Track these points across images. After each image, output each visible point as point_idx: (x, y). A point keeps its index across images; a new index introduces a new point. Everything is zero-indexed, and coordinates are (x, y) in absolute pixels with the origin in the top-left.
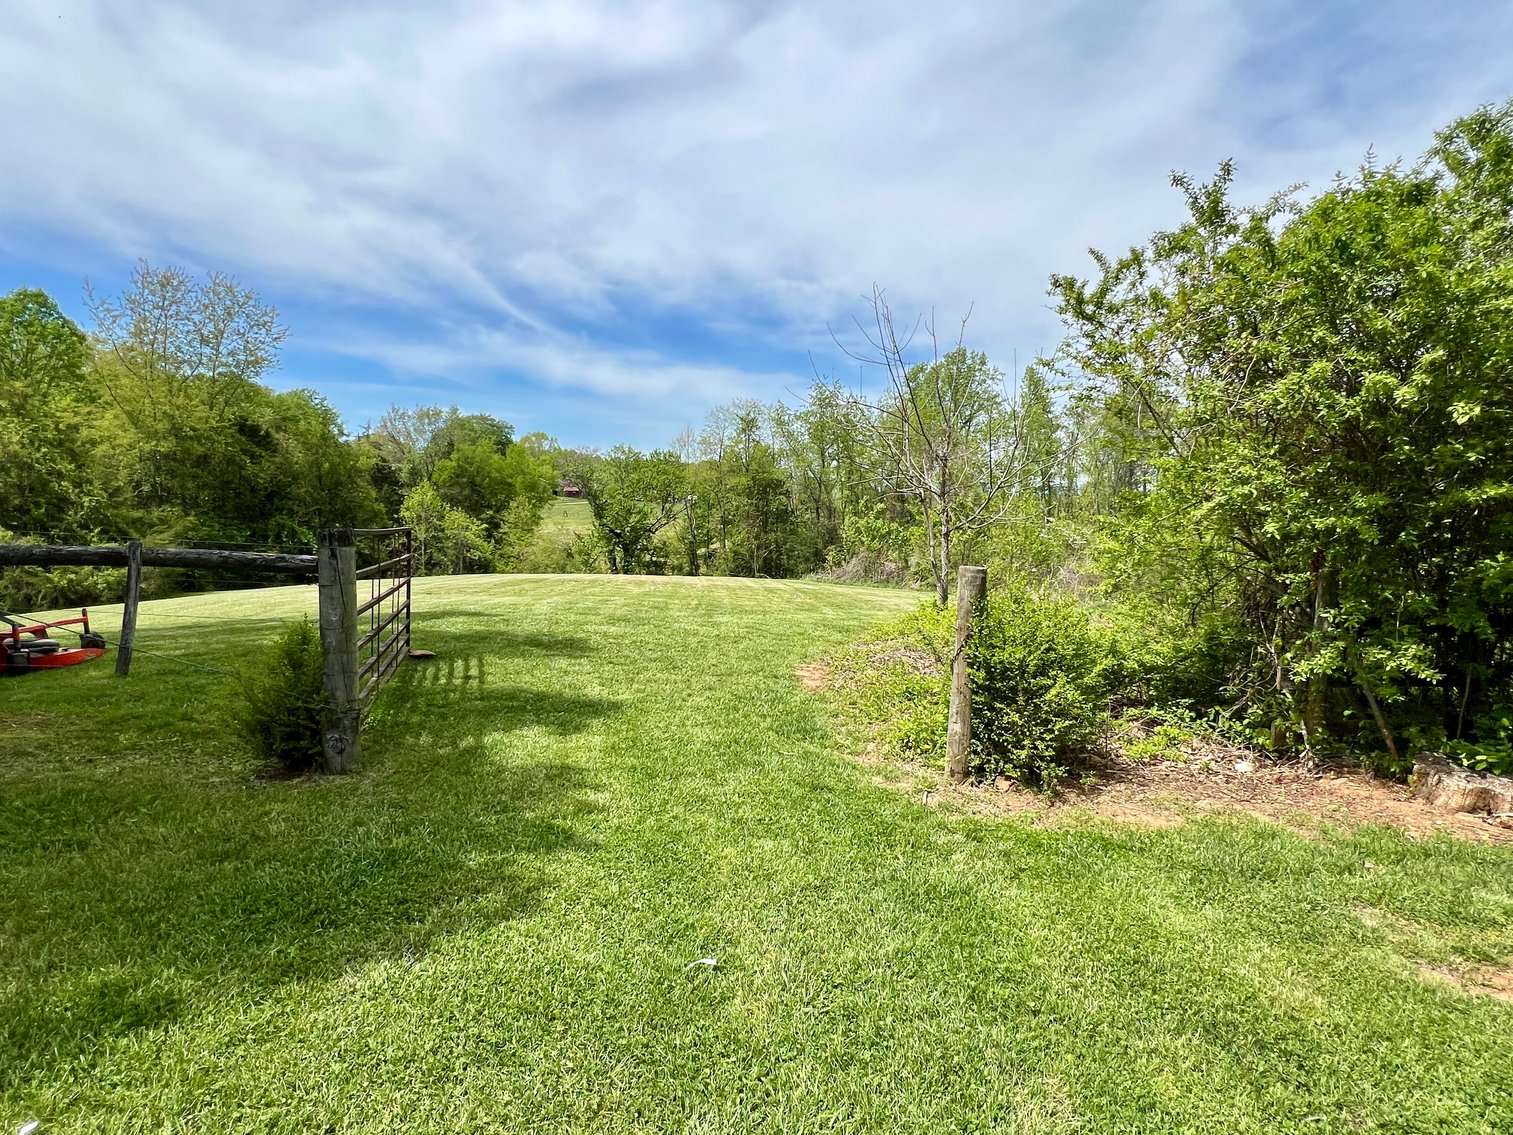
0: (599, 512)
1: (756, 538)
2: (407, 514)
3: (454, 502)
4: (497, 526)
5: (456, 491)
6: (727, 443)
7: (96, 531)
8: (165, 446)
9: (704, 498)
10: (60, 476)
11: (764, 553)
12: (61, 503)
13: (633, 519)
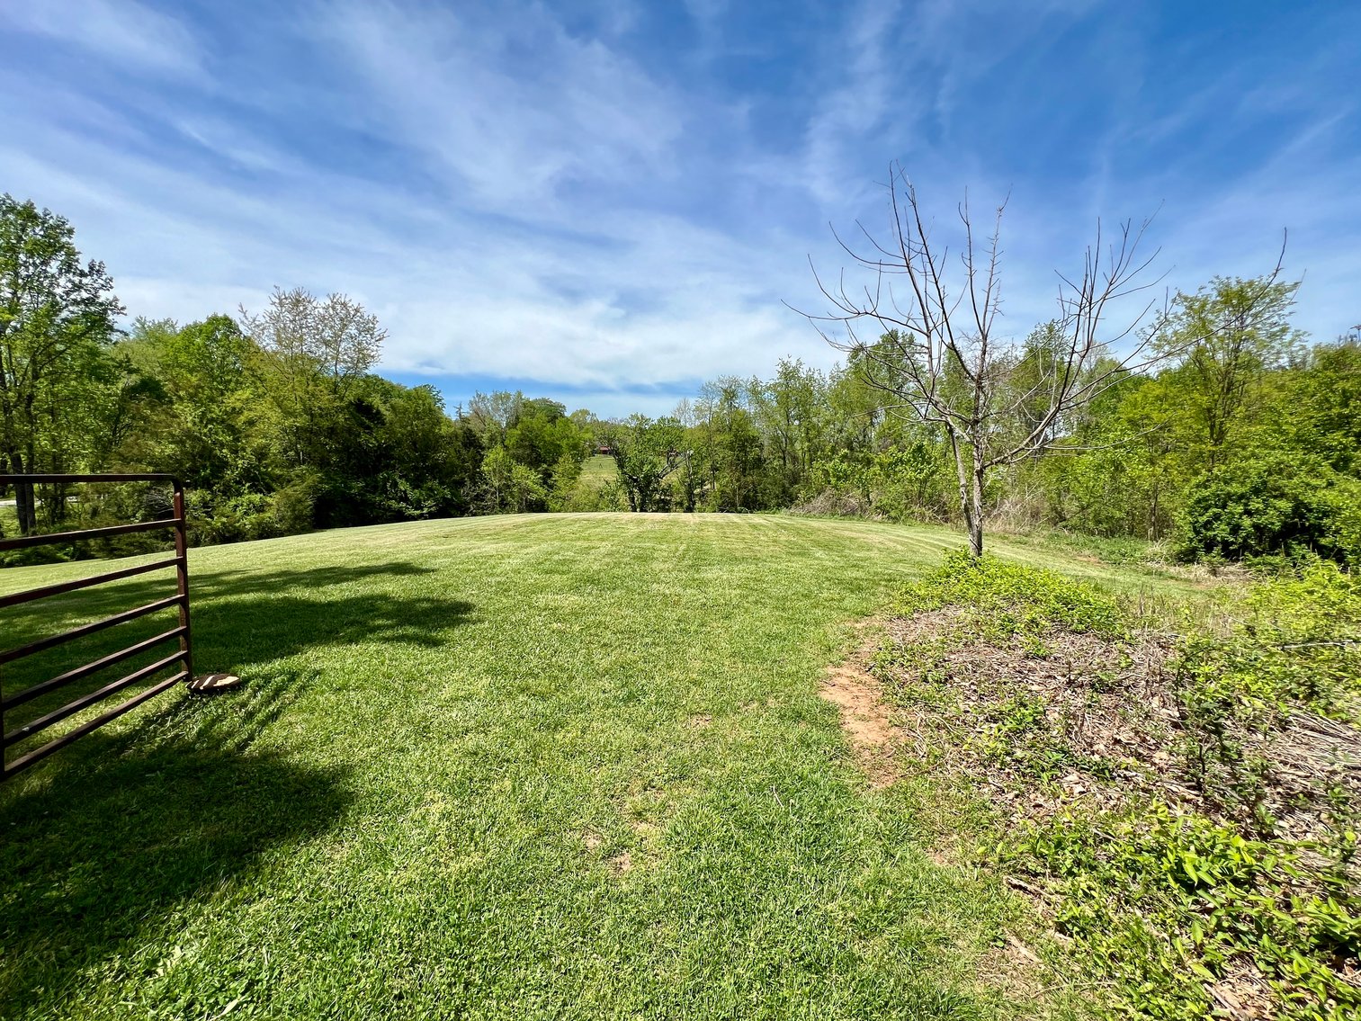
0: (621, 466)
1: (738, 480)
2: (486, 468)
3: (519, 460)
4: (550, 476)
5: (520, 451)
6: (713, 410)
7: (248, 485)
8: (301, 421)
9: (698, 451)
10: (222, 445)
11: (744, 492)
12: (222, 465)
13: (646, 468)
